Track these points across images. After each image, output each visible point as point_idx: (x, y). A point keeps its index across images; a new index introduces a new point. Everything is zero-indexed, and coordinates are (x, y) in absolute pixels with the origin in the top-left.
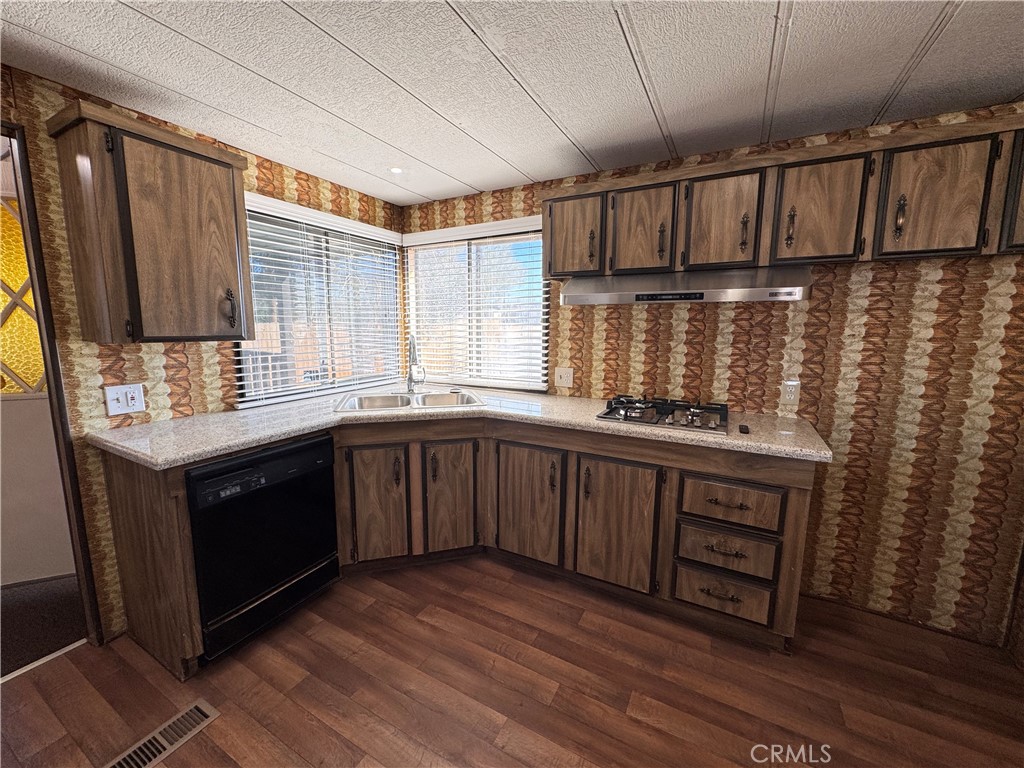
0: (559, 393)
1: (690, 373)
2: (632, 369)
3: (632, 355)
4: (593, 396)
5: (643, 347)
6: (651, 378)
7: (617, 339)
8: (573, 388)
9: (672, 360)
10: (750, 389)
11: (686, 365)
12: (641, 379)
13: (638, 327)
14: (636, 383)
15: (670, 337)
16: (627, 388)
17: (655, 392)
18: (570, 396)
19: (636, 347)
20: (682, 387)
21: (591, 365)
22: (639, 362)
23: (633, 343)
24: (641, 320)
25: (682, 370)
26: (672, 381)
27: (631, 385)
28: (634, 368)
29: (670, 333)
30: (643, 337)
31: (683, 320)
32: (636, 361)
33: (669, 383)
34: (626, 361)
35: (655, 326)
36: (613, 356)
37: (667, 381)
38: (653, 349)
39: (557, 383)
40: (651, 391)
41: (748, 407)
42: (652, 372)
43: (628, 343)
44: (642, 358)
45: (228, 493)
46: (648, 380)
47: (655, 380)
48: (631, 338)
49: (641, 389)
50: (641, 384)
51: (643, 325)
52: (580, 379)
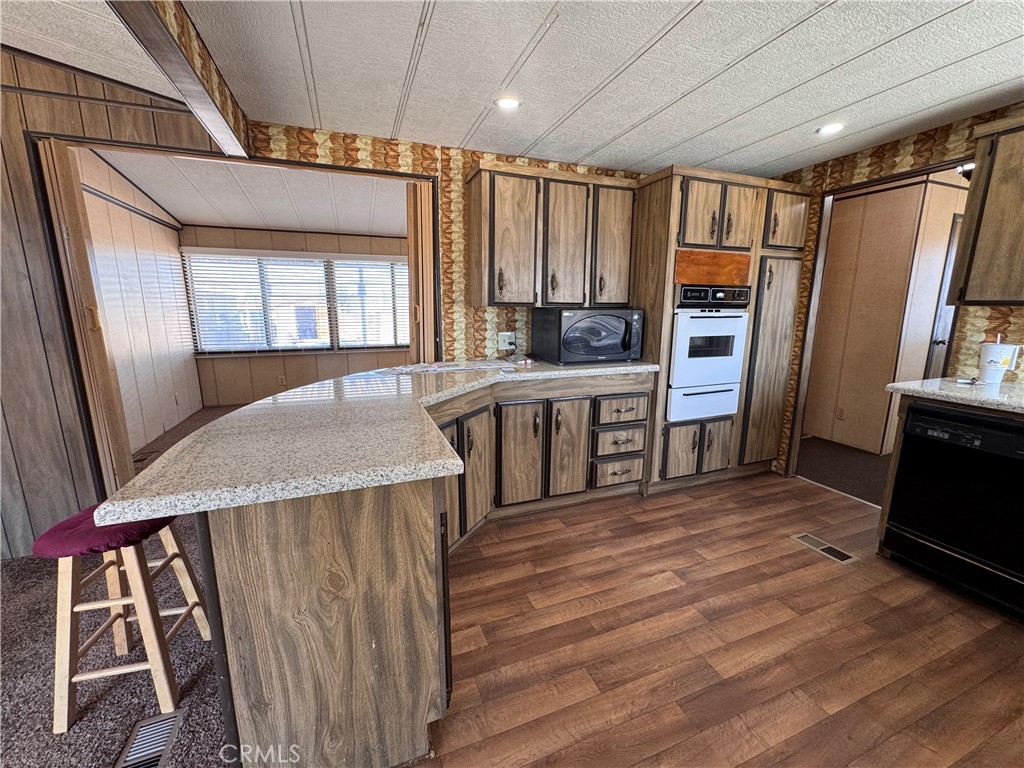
45: (935, 434)
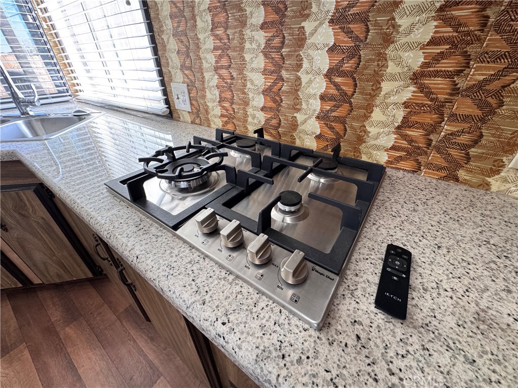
1: (333, 91)
2: (249, 84)
5: (262, 38)
6: (275, 101)
9: (305, 65)
10: (447, 128)
11: (329, 75)
12: (262, 100)
14: (255, 108)
17: (279, 124)
20: (318, 118)
22: (257, 70)
25: (320, 86)
26: (304, 106)
28: (252, 82)
32: (253, 69)
33: (298, 110)
37: (296, 108)
40: (274, 122)
41: (429, 165)
42: (275, 89)
44: (261, 61)
46: (271, 104)
47: (278, 103)
50: (263, 109)
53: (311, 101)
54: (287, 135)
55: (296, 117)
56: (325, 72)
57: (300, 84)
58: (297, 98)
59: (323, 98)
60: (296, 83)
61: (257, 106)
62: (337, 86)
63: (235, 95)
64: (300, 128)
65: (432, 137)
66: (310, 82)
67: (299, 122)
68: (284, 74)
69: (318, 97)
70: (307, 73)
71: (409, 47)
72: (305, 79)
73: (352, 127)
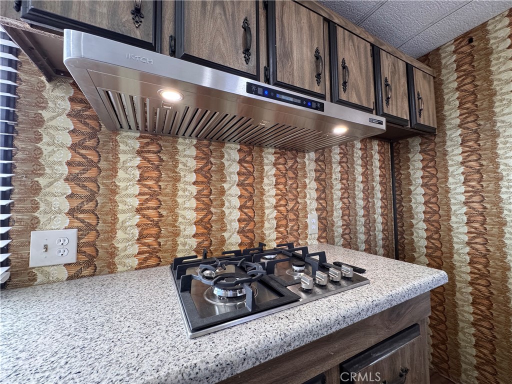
0: (40, 278)
1: (244, 216)
2: (180, 219)
3: (180, 200)
4: (120, 268)
5: (194, 189)
6: (205, 228)
7: (158, 180)
8: (78, 263)
9: (227, 204)
11: (241, 208)
12: (193, 230)
13: (185, 165)
14: (187, 237)
15: (223, 179)
16: (175, 244)
17: (211, 244)
18: (70, 278)
19: (184, 190)
20: (238, 232)
21: (115, 219)
22: (189, 209)
23: (180, 185)
24: (189, 156)
25: (237, 214)
26: (228, 227)
27: (180, 240)
28: (184, 218)
29: (223, 174)
30: (193, 177)
31: (234, 161)
32: (185, 209)
33: (225, 231)
34: (173, 209)
35: (206, 165)
36: (152, 204)
37: (223, 229)
38: (206, 192)
39: (36, 258)
40: (206, 244)
42: (206, 220)
43: (174, 186)
44: (193, 203)
46: (201, 231)
47: (209, 229)
48: (177, 179)
49: (194, 242)
50: (194, 236)
51: (193, 164)
52: (93, 245)
53: (232, 224)
54: (218, 250)
55: (223, 236)
56: (238, 207)
57: (225, 215)
58: (223, 223)
59: (239, 221)
60: (222, 214)
61: (188, 235)
62: (246, 214)
63: (162, 229)
64: (227, 242)
65: (287, 229)
66: (231, 213)
67: (226, 239)
68: (212, 210)
69: (237, 221)
70: (228, 208)
71: (270, 196)
72: (227, 212)
73: (257, 233)
